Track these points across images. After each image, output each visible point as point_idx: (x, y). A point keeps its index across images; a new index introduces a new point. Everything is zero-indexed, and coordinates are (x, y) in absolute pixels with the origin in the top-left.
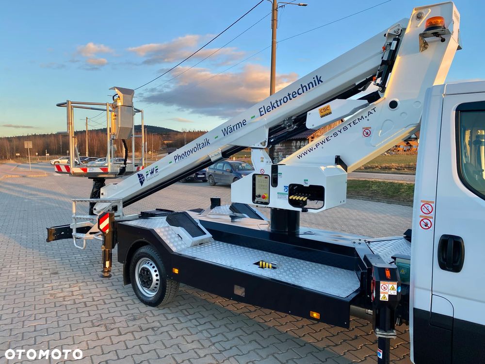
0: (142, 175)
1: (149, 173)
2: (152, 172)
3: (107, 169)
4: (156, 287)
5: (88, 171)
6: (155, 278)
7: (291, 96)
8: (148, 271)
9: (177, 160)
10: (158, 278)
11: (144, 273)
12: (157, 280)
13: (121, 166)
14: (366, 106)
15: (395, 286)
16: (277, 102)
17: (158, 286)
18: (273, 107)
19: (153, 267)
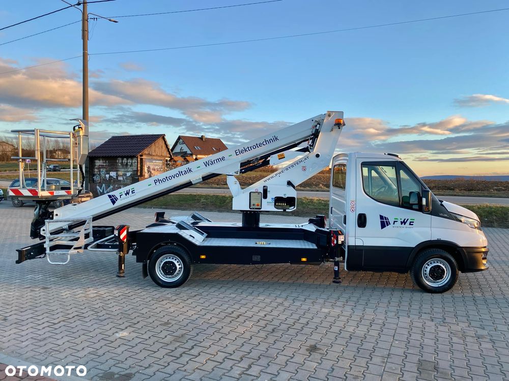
0: (114, 196)
4: (178, 273)
6: (178, 267)
7: (258, 145)
8: (172, 263)
9: (158, 183)
10: (181, 266)
11: (167, 266)
15: (343, 237)
17: (181, 272)
18: (246, 150)
19: (176, 259)
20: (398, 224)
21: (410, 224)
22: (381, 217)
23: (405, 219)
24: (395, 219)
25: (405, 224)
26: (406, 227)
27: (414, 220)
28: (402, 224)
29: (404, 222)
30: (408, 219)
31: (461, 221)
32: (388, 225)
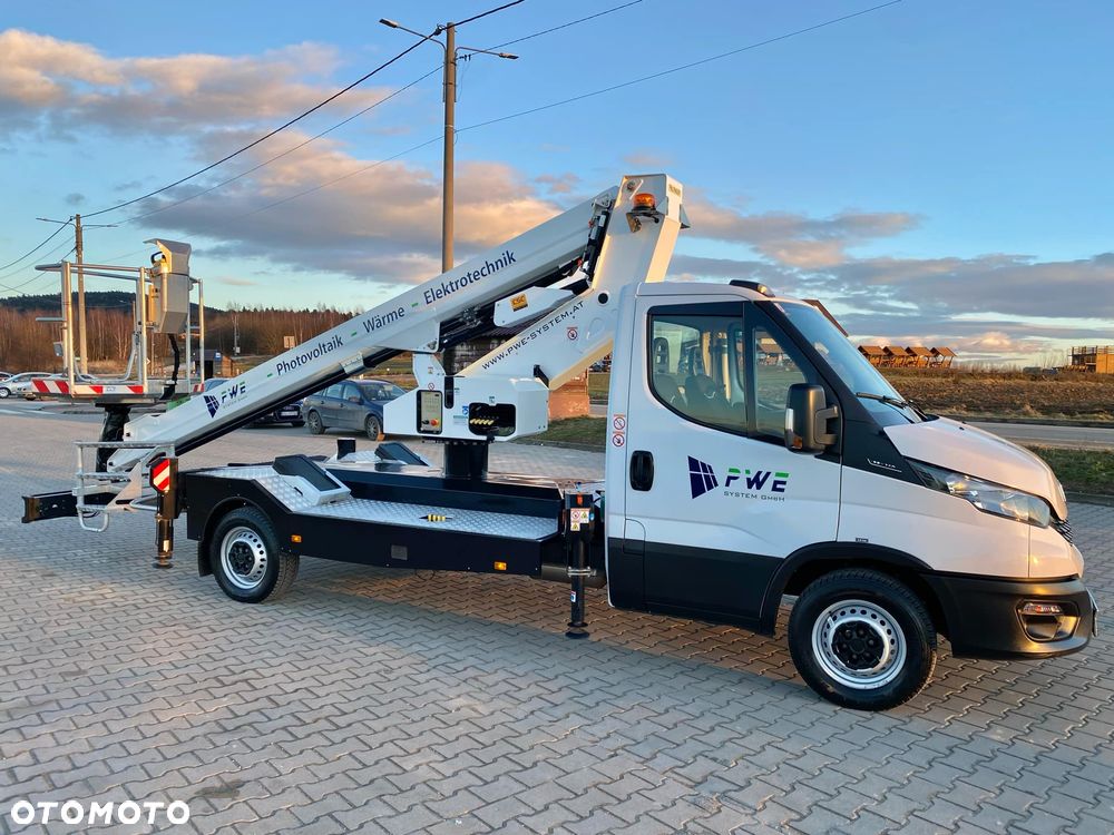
0: (213, 398)
1: (228, 394)
2: (234, 393)
3: (141, 388)
4: (259, 572)
5: (105, 392)
6: (258, 557)
7: (472, 277)
8: (246, 546)
9: (282, 372)
10: (264, 556)
11: (238, 551)
12: (262, 560)
13: (168, 382)
14: (571, 297)
15: (587, 513)
16: (451, 284)
17: (264, 570)
18: (446, 291)
19: (255, 541)
20: (740, 485)
21: (774, 489)
22: (693, 464)
23: (759, 473)
24: (731, 470)
25: (759, 487)
26: (763, 497)
27: (786, 475)
28: (750, 486)
29: (756, 482)
30: (768, 474)
31: (945, 489)
32: (710, 487)
